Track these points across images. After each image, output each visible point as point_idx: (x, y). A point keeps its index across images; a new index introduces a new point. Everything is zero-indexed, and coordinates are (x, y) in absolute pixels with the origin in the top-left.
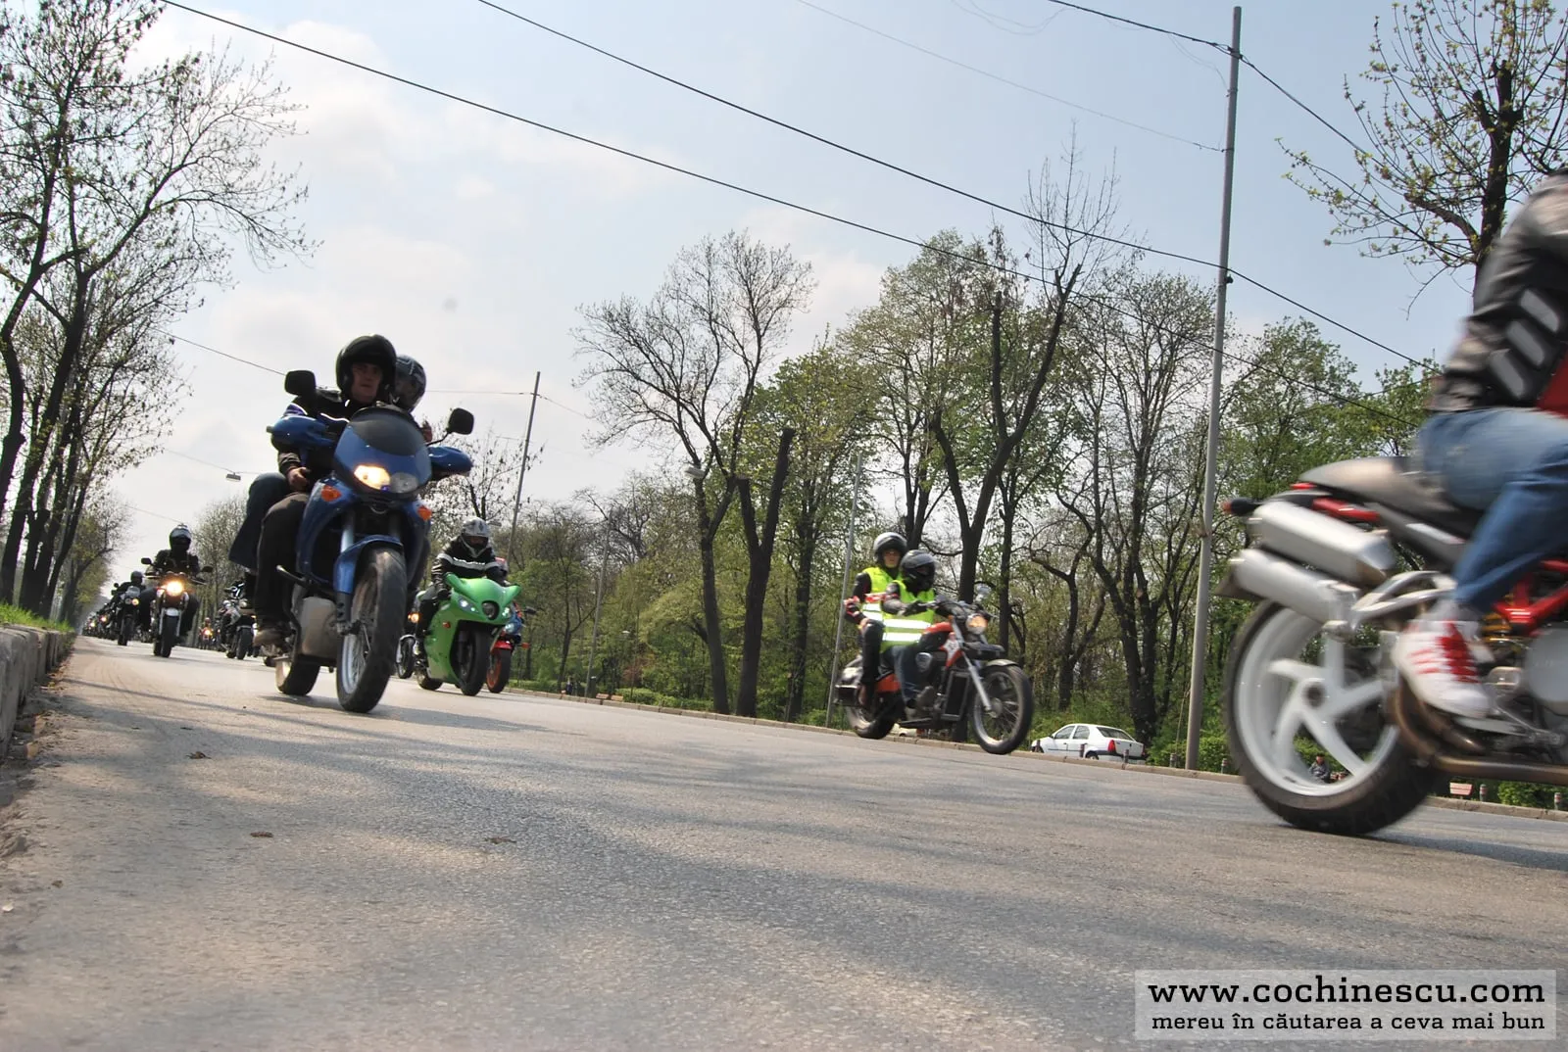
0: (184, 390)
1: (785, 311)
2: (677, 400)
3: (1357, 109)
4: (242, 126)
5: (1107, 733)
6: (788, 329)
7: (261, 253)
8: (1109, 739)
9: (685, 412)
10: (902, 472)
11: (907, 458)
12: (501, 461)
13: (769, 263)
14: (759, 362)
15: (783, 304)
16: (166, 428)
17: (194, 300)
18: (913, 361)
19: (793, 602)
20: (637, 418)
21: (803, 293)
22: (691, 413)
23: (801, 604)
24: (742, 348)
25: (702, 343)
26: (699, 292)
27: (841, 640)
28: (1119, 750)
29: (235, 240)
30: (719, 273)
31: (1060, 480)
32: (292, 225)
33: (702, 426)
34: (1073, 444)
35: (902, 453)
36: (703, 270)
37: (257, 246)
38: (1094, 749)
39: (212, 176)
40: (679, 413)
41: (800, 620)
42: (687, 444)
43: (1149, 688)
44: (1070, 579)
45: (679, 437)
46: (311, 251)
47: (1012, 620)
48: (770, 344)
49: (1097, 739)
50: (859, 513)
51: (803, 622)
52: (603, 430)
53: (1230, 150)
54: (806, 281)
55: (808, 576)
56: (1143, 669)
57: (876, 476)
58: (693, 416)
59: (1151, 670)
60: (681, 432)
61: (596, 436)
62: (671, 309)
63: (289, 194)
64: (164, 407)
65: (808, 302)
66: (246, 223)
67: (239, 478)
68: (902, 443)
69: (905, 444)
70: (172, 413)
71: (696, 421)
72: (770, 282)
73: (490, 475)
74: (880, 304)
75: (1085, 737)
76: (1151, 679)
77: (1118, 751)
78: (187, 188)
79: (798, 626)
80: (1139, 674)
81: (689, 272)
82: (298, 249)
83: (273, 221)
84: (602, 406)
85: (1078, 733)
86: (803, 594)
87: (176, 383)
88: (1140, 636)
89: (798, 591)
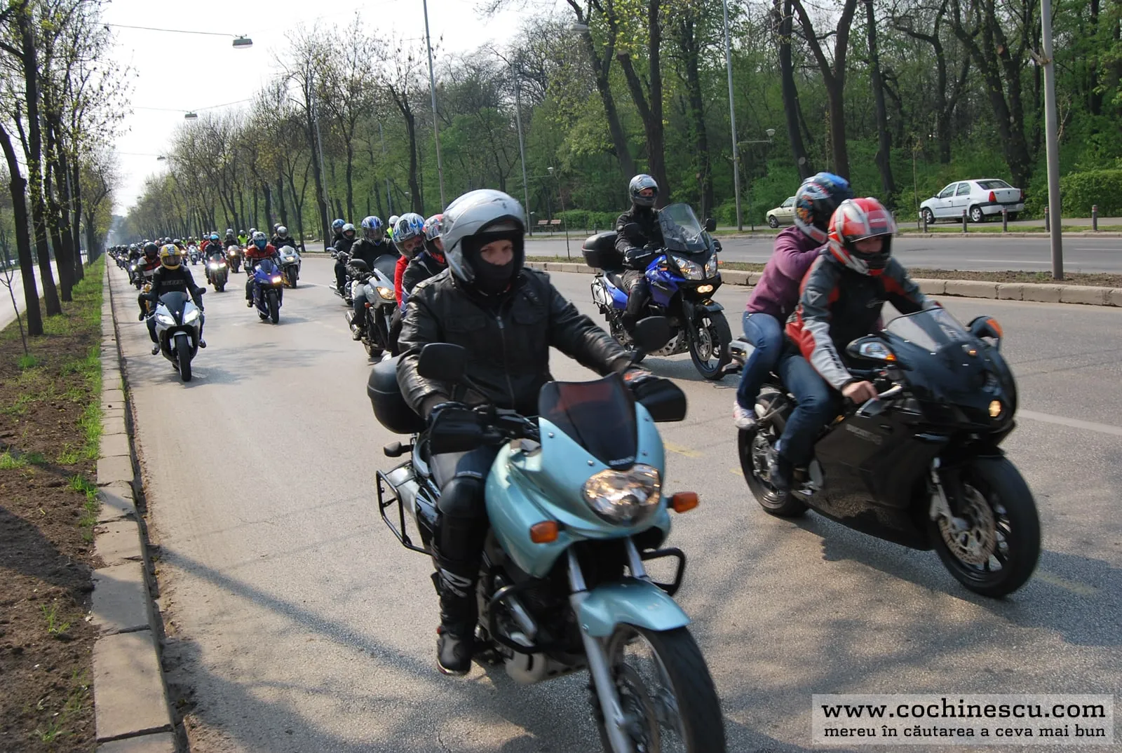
0: (131, 73)
5: (986, 186)
8: (989, 191)
16: (126, 109)
19: (689, 112)
23: (697, 111)
27: (738, 148)
28: (999, 199)
38: (976, 202)
41: (698, 127)
43: (1021, 135)
44: (934, 40)
47: (887, 87)
49: (977, 192)
51: (701, 127)
55: (697, 85)
56: (1012, 119)
59: (1019, 118)
61: (485, 7)
64: (119, 92)
70: (127, 94)
73: (403, 72)
75: (966, 192)
76: (1021, 126)
77: (998, 201)
79: (698, 131)
80: (1009, 124)
85: (960, 191)
86: (696, 101)
87: (122, 70)
88: (1005, 90)
89: (692, 100)
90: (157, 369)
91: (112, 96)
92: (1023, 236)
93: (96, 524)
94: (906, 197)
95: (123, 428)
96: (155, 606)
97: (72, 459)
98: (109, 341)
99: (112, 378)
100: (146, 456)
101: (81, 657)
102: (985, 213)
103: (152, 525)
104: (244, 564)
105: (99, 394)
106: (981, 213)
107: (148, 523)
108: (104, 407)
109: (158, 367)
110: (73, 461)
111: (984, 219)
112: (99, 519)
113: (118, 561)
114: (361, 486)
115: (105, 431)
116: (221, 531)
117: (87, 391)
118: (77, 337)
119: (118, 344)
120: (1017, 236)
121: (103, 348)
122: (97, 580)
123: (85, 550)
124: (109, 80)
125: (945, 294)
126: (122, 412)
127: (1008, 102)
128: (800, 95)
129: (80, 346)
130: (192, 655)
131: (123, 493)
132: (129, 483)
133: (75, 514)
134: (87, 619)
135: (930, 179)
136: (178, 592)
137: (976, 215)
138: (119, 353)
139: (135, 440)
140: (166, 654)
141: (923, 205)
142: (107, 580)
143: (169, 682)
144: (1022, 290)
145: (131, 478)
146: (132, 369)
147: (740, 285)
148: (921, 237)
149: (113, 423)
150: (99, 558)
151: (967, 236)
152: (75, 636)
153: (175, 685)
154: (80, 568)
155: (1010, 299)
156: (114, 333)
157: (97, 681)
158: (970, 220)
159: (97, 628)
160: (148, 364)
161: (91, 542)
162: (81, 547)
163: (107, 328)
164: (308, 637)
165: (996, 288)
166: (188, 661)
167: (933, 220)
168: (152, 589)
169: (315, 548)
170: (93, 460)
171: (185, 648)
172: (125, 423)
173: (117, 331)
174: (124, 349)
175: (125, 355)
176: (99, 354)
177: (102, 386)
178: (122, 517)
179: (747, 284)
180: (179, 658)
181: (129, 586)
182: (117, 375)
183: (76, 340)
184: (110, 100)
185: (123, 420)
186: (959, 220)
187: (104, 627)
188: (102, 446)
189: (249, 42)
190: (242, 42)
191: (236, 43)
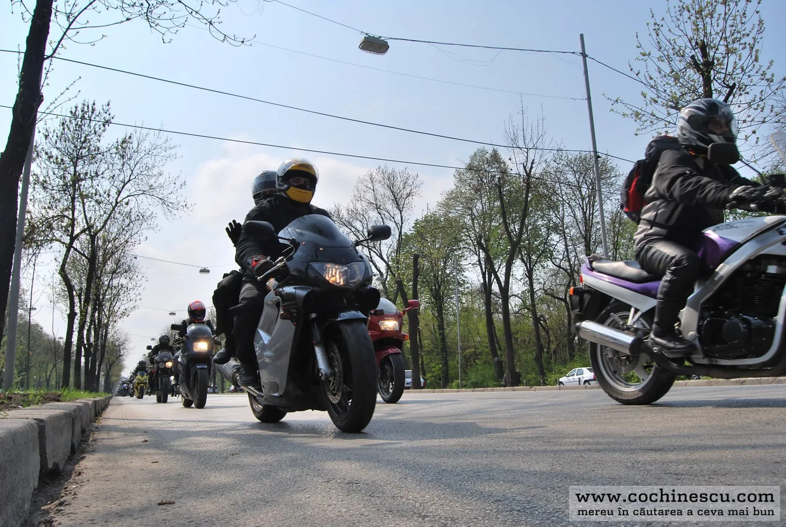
0: (144, 279)
1: (410, 198)
2: (368, 247)
3: (637, 75)
4: (153, 159)
5: (592, 370)
6: (413, 206)
7: (169, 214)
8: (593, 373)
9: (372, 252)
10: (478, 263)
11: (479, 256)
13: (399, 178)
14: (402, 224)
15: (408, 195)
16: (138, 298)
17: (143, 238)
18: (475, 211)
19: (437, 331)
21: (417, 188)
22: (375, 252)
23: (441, 331)
24: (394, 218)
25: (375, 219)
26: (370, 196)
29: (158, 209)
30: (377, 186)
31: (552, 255)
32: (180, 199)
33: (381, 257)
34: (555, 237)
35: (476, 255)
36: (370, 185)
37: (167, 210)
38: (587, 379)
39: (143, 183)
40: (370, 253)
41: (441, 339)
44: (565, 300)
46: (191, 209)
47: (541, 324)
48: (406, 214)
49: (587, 374)
50: (461, 285)
51: (443, 340)
53: (589, 98)
54: (417, 182)
55: (442, 319)
57: (466, 267)
62: (359, 206)
63: (178, 185)
64: (136, 288)
65: (420, 192)
66: (160, 201)
68: (475, 249)
69: (477, 250)
70: (140, 290)
71: (377, 255)
72: (402, 187)
74: (455, 187)
75: (582, 374)
78: (133, 190)
79: (442, 342)
81: (364, 188)
82: (185, 209)
83: (172, 198)
85: (579, 373)
86: (441, 327)
87: (140, 277)
89: (439, 326)
128: (496, 328)
135: (563, 370)
141: (559, 380)
189: (208, 271)
190: (205, 271)
191: (201, 271)
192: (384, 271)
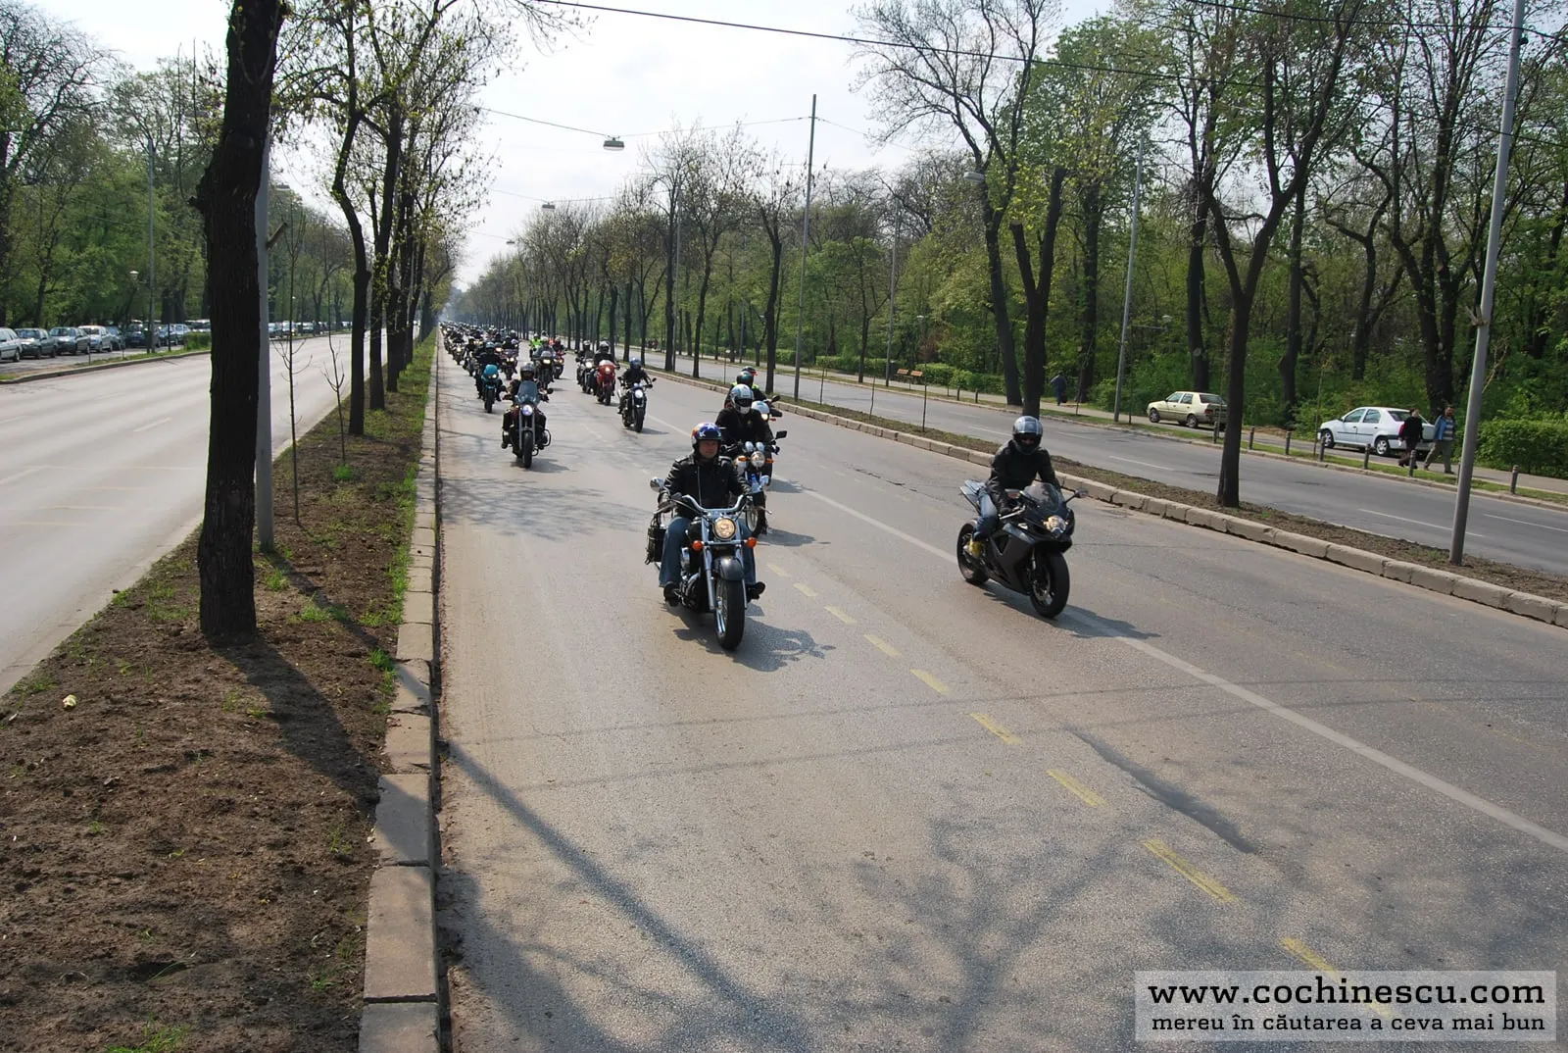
2: (954, 94)
6: (1059, 8)
7: (543, 39)
9: (962, 106)
10: (1188, 140)
11: (1192, 124)
12: (788, 184)
14: (1034, 42)
17: (490, 74)
20: (915, 114)
22: (967, 106)
23: (1090, 278)
24: (1017, 32)
25: (975, 32)
27: (1127, 330)
33: (982, 121)
34: (1374, 102)
35: (1187, 120)
38: (1384, 433)
40: (957, 106)
41: (1088, 295)
42: (967, 135)
43: (1447, 364)
44: (1367, 241)
45: (958, 129)
47: (1305, 283)
48: (1045, 24)
49: (1387, 423)
51: (1092, 296)
52: (885, 128)
55: (1095, 249)
56: (1441, 345)
57: (1162, 145)
58: (971, 110)
59: (1448, 346)
60: (961, 125)
61: (877, 134)
64: (479, 181)
66: (525, 10)
67: (553, 207)
68: (1187, 109)
69: (1191, 109)
70: (487, 184)
71: (973, 114)
75: (1375, 420)
76: (1449, 355)
79: (1087, 300)
80: (1436, 350)
84: (880, 106)
85: (1369, 417)
86: (1091, 268)
87: (486, 159)
88: (1438, 311)
89: (1086, 265)
90: (476, 502)
91: (470, 184)
92: (1430, 485)
93: (389, 712)
94: (1307, 411)
95: (428, 585)
96: (436, 823)
97: (374, 620)
98: (428, 457)
99: (425, 514)
100: (449, 619)
101: (358, 889)
102: (1392, 447)
103: (445, 714)
104: (530, 788)
105: (411, 530)
106: (1388, 446)
107: (440, 710)
108: (413, 552)
109: (476, 499)
110: (374, 624)
111: (1390, 453)
112: (395, 706)
113: (405, 767)
114: (660, 709)
115: (411, 585)
116: (512, 739)
117: (399, 526)
118: (396, 445)
119: (437, 460)
120: (1423, 484)
121: (421, 466)
122: (384, 790)
123: (375, 746)
124: (471, 167)
125: (1325, 559)
126: (430, 562)
127: (1439, 327)
128: (1207, 278)
129: (399, 460)
130: (466, 894)
131: (421, 674)
132: (428, 662)
133: (371, 698)
134: (369, 839)
136: (461, 810)
137: (1382, 447)
138: (437, 472)
139: (440, 595)
140: (440, 888)
141: (1324, 426)
142: (395, 789)
143: (440, 924)
144: (1411, 572)
145: (430, 657)
146: (449, 497)
147: (1103, 500)
148: (1315, 465)
149: (419, 576)
150: (387, 758)
151: (1367, 474)
152: (356, 859)
153: (445, 929)
154: (369, 771)
155: (1396, 579)
156: (434, 447)
157: (371, 922)
158: (1373, 451)
159: (377, 853)
160: (465, 494)
161: (382, 735)
162: (372, 742)
163: (429, 439)
164: (582, 899)
165: (1383, 563)
166: (461, 901)
167: (1332, 445)
168: (436, 801)
169: (603, 782)
170: (396, 623)
171: (459, 884)
172: (432, 578)
173: (437, 445)
174: (442, 468)
175: (443, 475)
176: (416, 474)
177: (414, 521)
178: (416, 708)
179: (1111, 502)
180: (451, 896)
181: (413, 801)
182: (431, 508)
183: (396, 450)
184: (468, 189)
185: (430, 574)
186: (1361, 450)
187: (384, 855)
188: (406, 605)
189: (621, 145)
190: (614, 144)
191: (608, 144)
192: (984, 147)
